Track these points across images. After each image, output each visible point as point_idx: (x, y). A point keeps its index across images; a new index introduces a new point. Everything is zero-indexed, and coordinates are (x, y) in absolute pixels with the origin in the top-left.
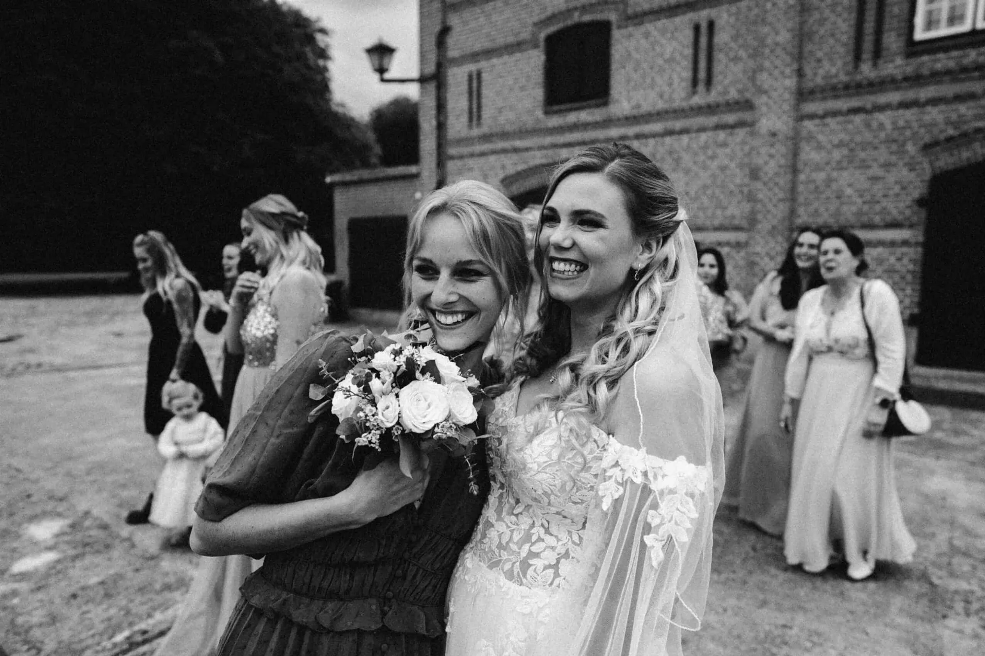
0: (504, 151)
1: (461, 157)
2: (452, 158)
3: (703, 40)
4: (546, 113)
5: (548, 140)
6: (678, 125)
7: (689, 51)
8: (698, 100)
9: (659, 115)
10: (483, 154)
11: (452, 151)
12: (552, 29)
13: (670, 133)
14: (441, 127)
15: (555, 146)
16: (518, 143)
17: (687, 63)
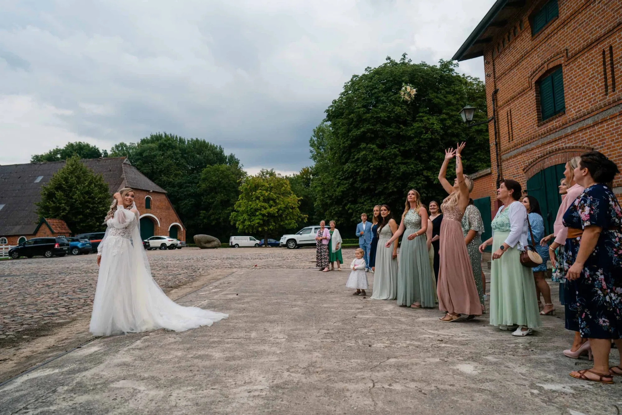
0: (523, 152)
1: (507, 160)
2: (504, 161)
3: (608, 59)
4: (538, 126)
5: (540, 142)
6: (600, 117)
7: (601, 69)
8: (609, 98)
9: (590, 113)
10: (515, 156)
11: (504, 157)
12: (536, 78)
13: (596, 124)
14: (498, 144)
15: (543, 145)
16: (529, 147)
17: (601, 77)
